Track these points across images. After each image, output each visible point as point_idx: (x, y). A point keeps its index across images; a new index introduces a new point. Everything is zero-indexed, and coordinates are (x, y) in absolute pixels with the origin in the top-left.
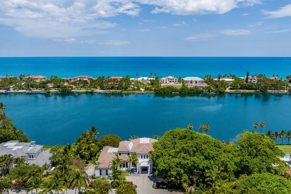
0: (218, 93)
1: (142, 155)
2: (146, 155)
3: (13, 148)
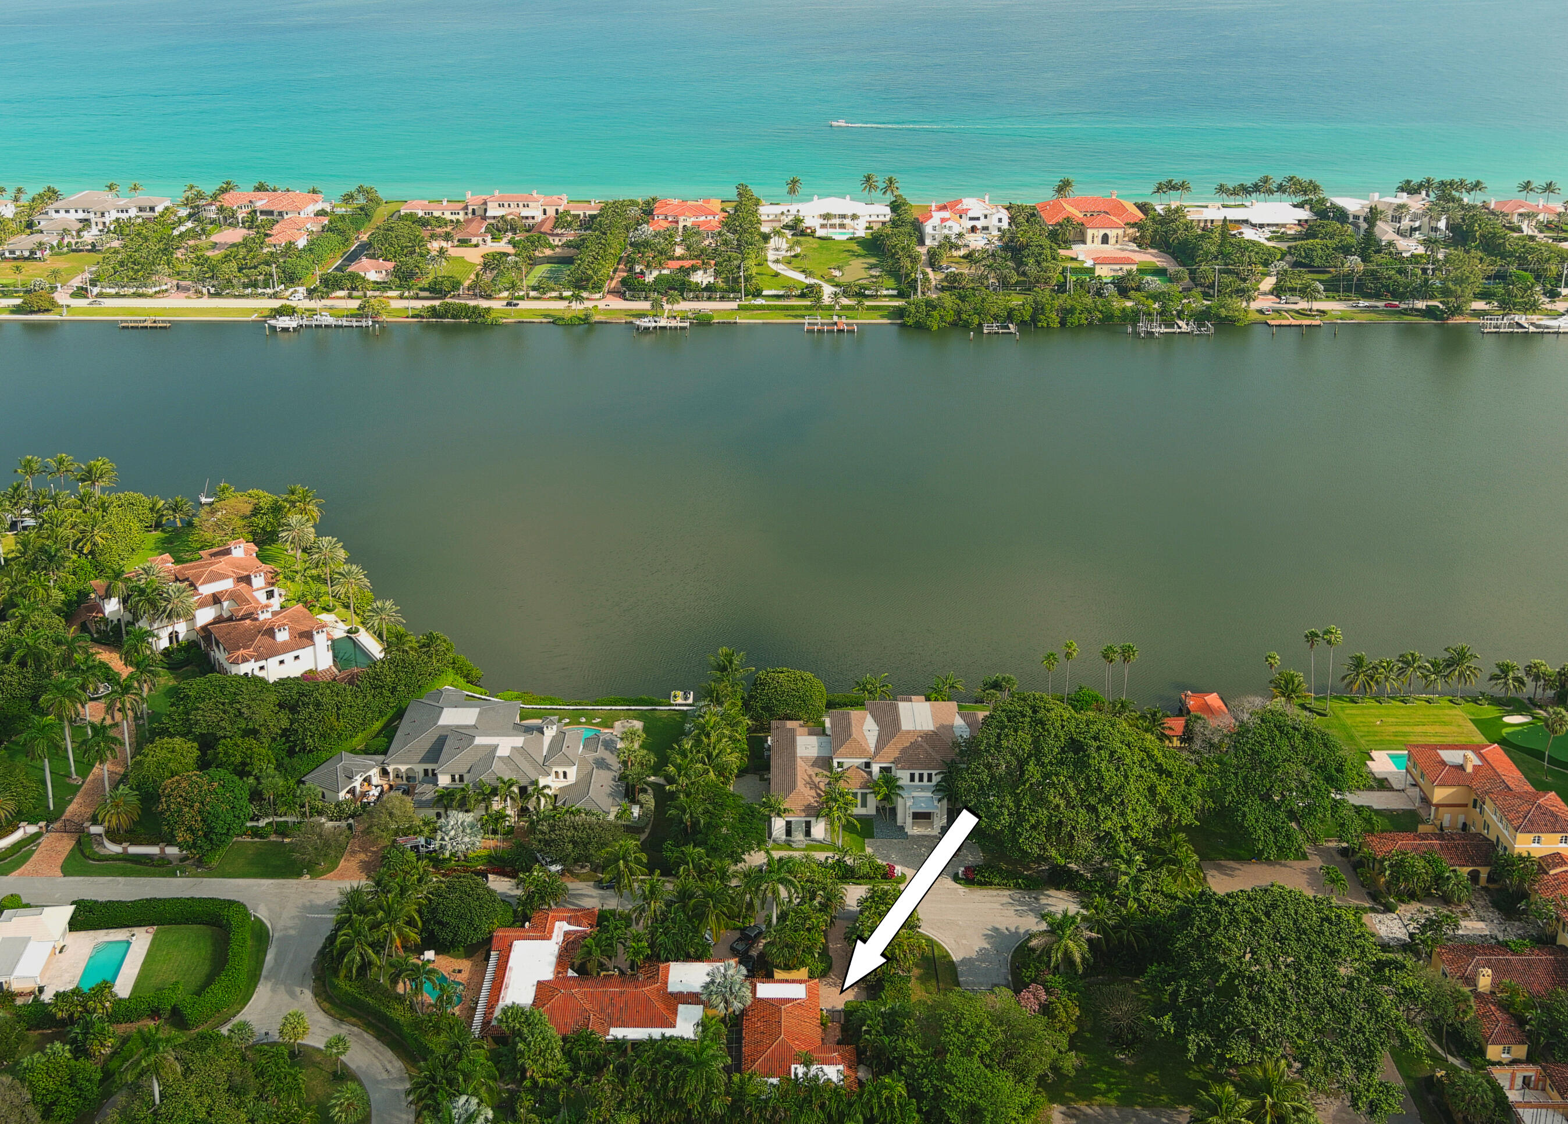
0: (1212, 330)
1: (912, 771)
2: (925, 773)
3: (496, 747)
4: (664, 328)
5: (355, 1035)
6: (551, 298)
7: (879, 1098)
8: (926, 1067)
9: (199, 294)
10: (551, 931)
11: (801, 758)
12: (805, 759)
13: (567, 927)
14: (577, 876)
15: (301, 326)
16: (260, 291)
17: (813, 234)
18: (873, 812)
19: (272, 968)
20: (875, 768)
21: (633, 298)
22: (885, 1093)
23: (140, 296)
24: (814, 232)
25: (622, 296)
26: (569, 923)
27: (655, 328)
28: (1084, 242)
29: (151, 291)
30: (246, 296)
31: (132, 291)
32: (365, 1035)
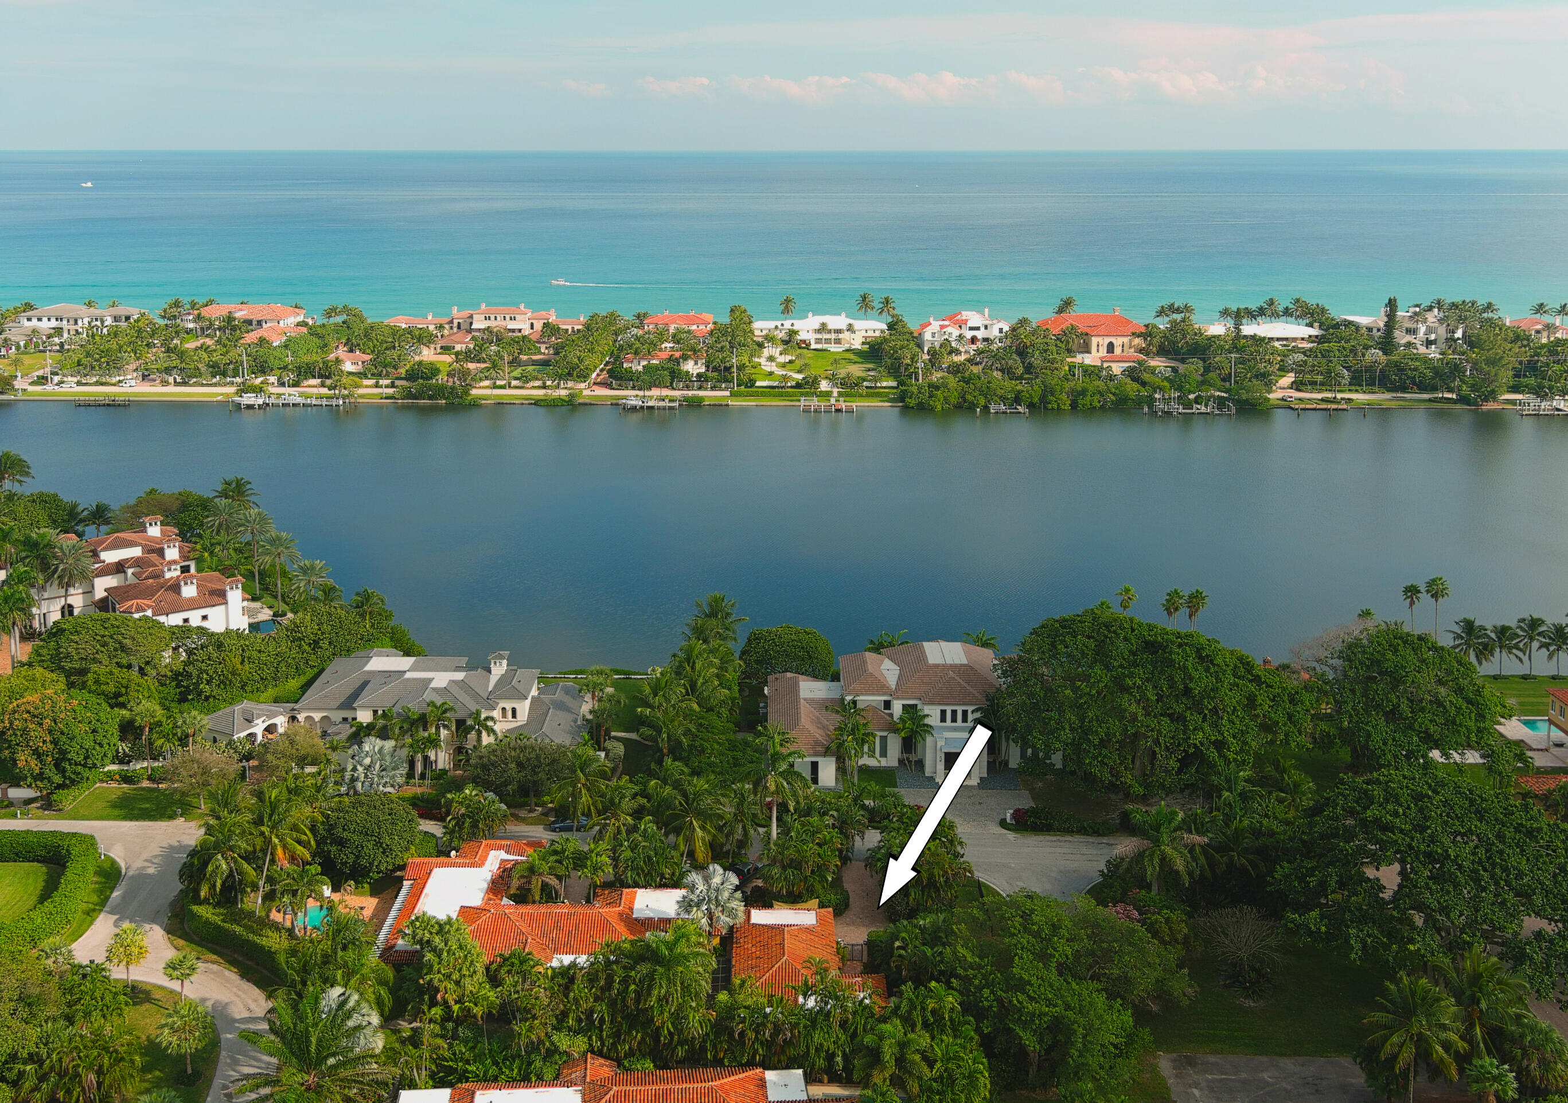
0: (1234, 411)
1: (943, 708)
2: (960, 710)
3: (431, 680)
4: (652, 408)
5: (214, 973)
6: (534, 387)
7: (923, 1009)
8: (984, 977)
9: (165, 383)
10: (484, 859)
11: (805, 699)
12: (811, 701)
13: (503, 855)
14: (524, 820)
15: (268, 405)
16: (229, 379)
17: (808, 345)
18: (895, 764)
19: (118, 905)
20: (897, 708)
21: (620, 387)
22: (931, 1004)
23: (102, 384)
24: (810, 344)
25: (609, 386)
26: (508, 852)
27: (642, 408)
28: (1089, 352)
29: (114, 380)
30: (215, 385)
31: (94, 379)
32: (227, 973)
